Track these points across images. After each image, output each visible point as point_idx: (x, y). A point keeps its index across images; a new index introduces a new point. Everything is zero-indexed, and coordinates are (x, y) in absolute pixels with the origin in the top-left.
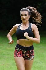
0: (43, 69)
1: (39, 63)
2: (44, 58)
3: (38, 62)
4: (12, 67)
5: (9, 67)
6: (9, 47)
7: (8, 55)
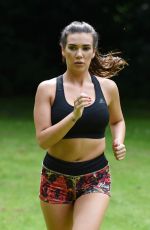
0: (134, 223)
1: (122, 204)
2: (139, 188)
3: (120, 201)
4: (33, 217)
5: (22, 218)
6: (22, 152)
7: (18, 177)
